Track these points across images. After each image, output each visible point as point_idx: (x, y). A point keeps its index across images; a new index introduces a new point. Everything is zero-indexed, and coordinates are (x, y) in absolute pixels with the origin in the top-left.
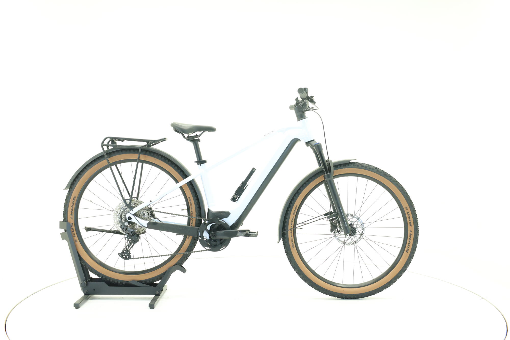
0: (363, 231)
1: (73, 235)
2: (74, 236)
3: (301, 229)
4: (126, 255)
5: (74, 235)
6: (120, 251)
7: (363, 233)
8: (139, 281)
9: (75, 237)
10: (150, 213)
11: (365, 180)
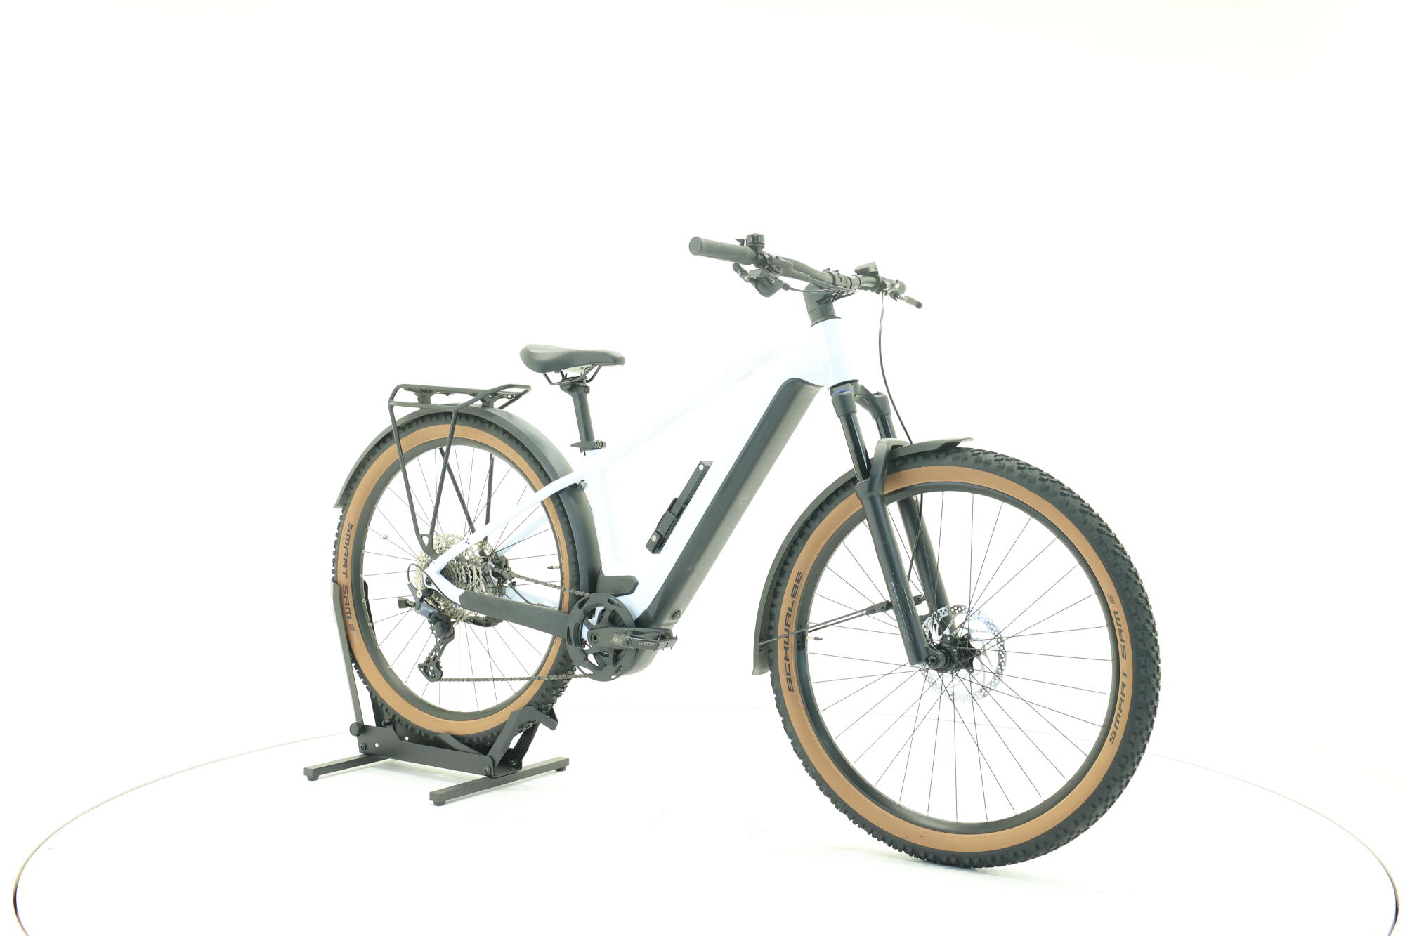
0: (1001, 661)
1: (347, 613)
2: (349, 615)
3: (817, 639)
4: (432, 669)
5: (350, 613)
6: (422, 660)
7: (1003, 668)
8: (457, 738)
9: (350, 617)
10: (481, 572)
11: (995, 503)
